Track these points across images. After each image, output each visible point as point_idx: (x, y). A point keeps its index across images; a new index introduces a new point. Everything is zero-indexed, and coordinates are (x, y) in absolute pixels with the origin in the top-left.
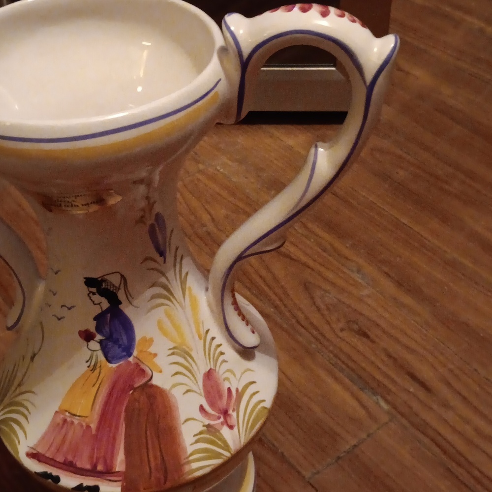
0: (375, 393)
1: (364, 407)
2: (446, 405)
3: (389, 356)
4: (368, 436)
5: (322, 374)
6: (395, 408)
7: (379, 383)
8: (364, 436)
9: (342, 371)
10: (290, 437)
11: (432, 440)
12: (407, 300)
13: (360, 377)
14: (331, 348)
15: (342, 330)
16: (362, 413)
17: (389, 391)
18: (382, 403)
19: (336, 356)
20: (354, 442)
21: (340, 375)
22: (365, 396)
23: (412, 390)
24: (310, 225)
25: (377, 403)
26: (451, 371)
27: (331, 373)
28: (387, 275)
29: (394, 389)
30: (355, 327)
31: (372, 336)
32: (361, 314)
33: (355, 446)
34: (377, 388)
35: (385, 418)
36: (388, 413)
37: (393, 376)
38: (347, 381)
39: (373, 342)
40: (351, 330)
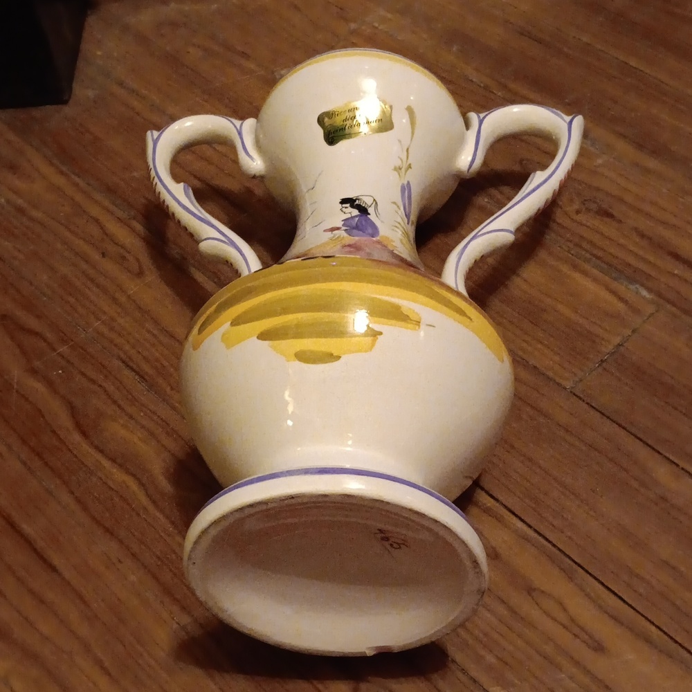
0: (632, 281)
1: (621, 299)
3: (642, 236)
4: (634, 331)
5: (565, 269)
6: (660, 295)
7: (636, 270)
8: (629, 332)
9: (587, 261)
10: (539, 346)
12: (652, 163)
13: (610, 265)
15: (578, 212)
16: (621, 306)
17: (649, 276)
18: (644, 293)
19: (576, 245)
20: (617, 340)
21: (587, 267)
22: (621, 288)
23: (676, 272)
24: (512, 86)
25: (637, 293)
27: (575, 267)
28: (623, 136)
29: (653, 274)
30: (594, 207)
31: (615, 213)
32: (598, 189)
33: (619, 345)
34: (635, 276)
35: (650, 309)
36: (652, 302)
37: (651, 259)
38: (595, 272)
39: (620, 221)
40: (589, 210)
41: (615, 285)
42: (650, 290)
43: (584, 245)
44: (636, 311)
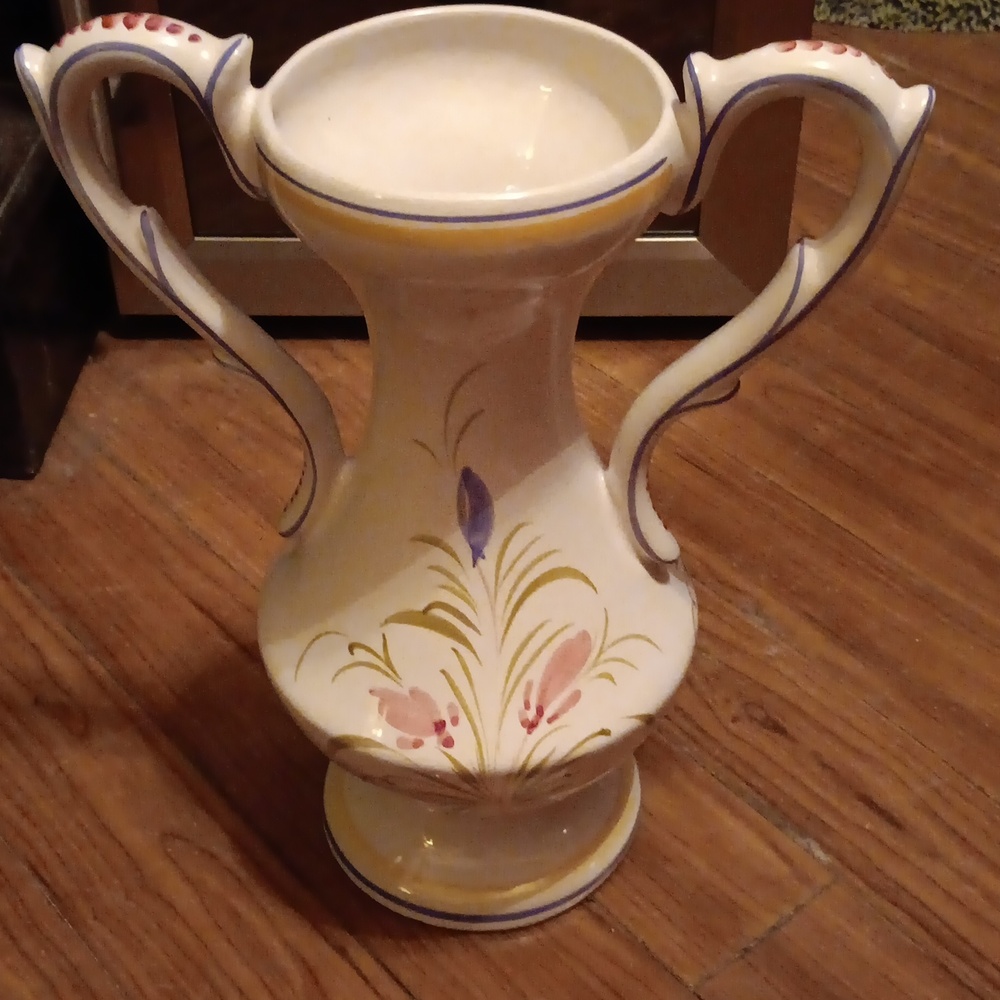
0: (803, 832)
1: (785, 857)
2: (933, 854)
3: (824, 766)
4: (798, 909)
5: (707, 801)
6: (840, 858)
7: (810, 816)
8: (788, 910)
9: (740, 793)
10: (656, 914)
11: (911, 915)
12: (852, 664)
13: (774, 805)
14: (717, 752)
15: (735, 720)
16: (782, 868)
17: (827, 828)
18: (820, 853)
19: (729, 768)
20: (771, 920)
21: (739, 801)
22: (785, 840)
23: (867, 827)
25: (808, 851)
26: (937, 791)
27: (723, 801)
28: (811, 619)
29: (835, 824)
30: (759, 714)
31: (790, 729)
32: (767, 690)
33: (774, 928)
34: (804, 824)
35: (823, 878)
36: (829, 868)
37: (835, 802)
38: (752, 812)
39: (793, 740)
40: (752, 718)
41: (778, 835)
42: (827, 849)
43: (739, 768)
44: (805, 880)
